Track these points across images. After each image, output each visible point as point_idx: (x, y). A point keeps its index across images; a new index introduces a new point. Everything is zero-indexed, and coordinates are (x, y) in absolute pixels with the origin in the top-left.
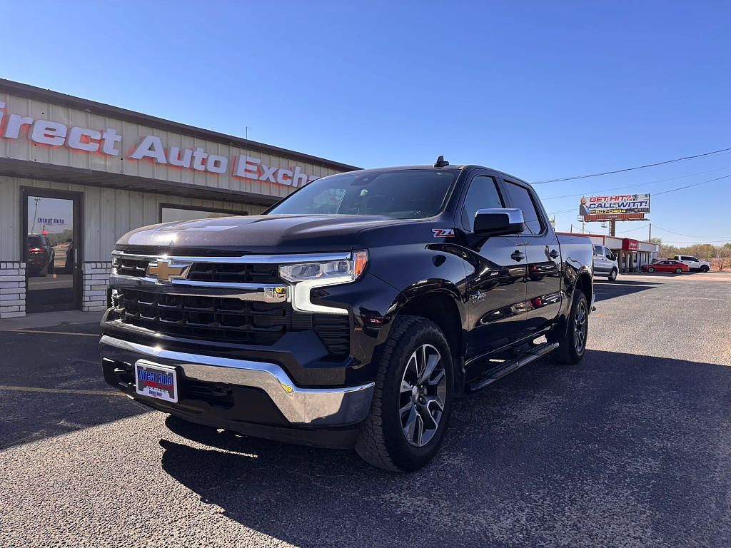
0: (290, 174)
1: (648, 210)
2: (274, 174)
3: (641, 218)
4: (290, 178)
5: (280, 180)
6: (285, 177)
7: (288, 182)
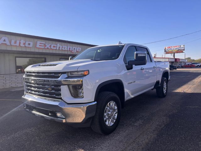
0: (56, 46)
1: (184, 50)
2: (50, 46)
3: (182, 52)
4: (56, 47)
5: (52, 48)
6: (54, 47)
7: (55, 48)
